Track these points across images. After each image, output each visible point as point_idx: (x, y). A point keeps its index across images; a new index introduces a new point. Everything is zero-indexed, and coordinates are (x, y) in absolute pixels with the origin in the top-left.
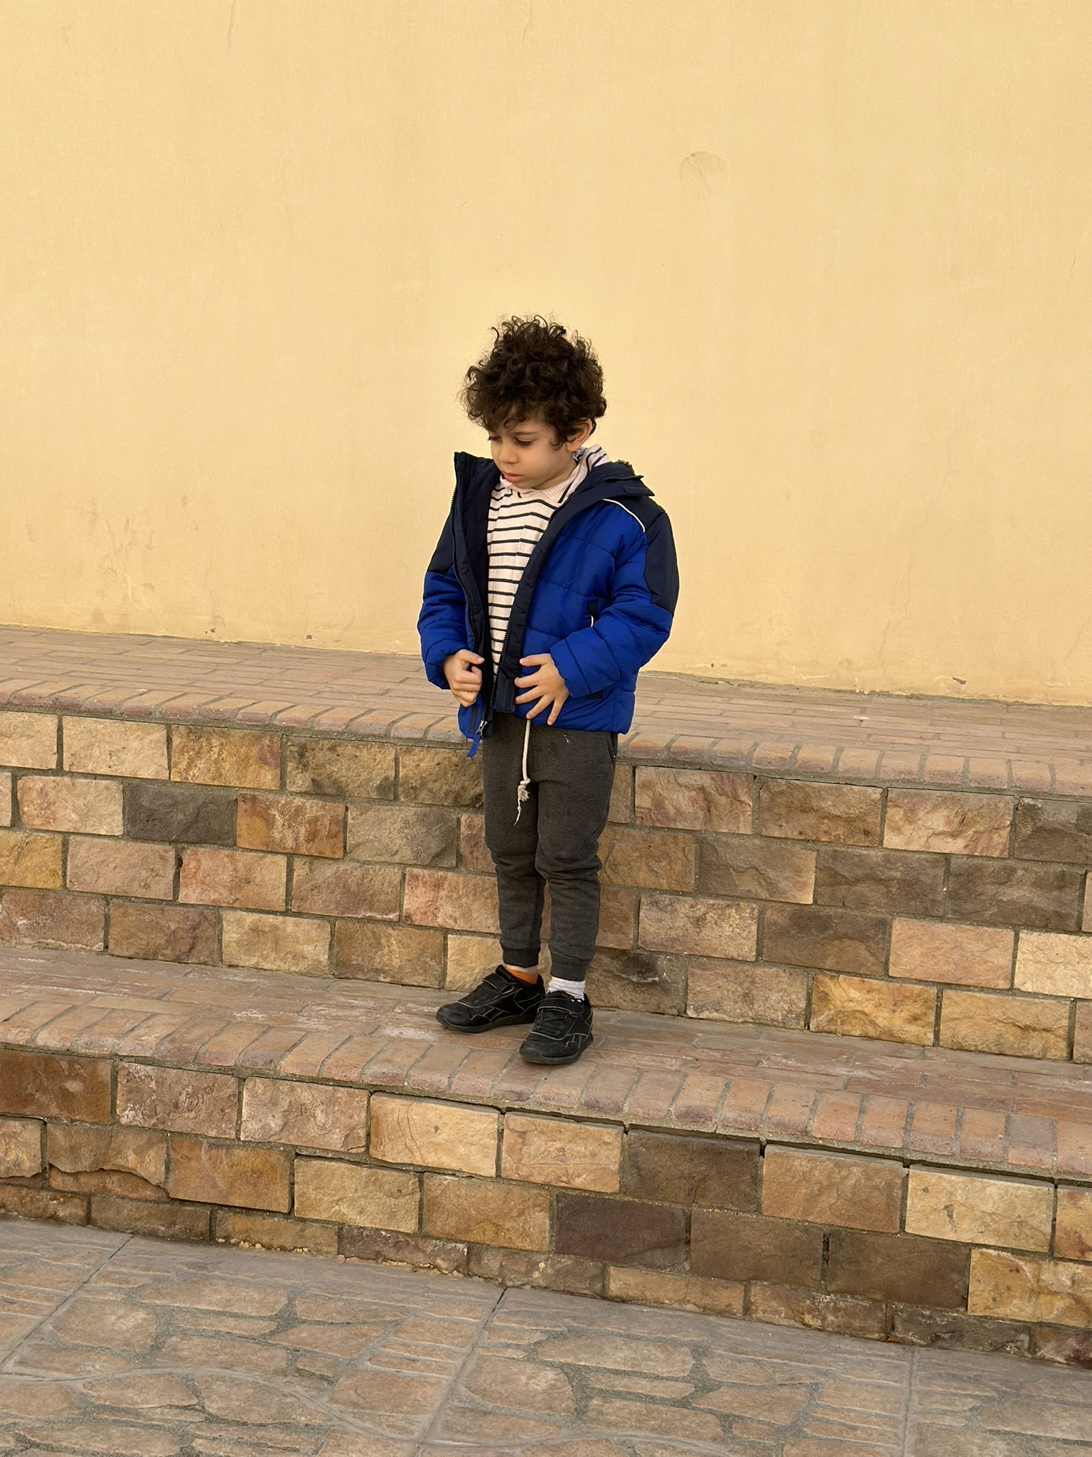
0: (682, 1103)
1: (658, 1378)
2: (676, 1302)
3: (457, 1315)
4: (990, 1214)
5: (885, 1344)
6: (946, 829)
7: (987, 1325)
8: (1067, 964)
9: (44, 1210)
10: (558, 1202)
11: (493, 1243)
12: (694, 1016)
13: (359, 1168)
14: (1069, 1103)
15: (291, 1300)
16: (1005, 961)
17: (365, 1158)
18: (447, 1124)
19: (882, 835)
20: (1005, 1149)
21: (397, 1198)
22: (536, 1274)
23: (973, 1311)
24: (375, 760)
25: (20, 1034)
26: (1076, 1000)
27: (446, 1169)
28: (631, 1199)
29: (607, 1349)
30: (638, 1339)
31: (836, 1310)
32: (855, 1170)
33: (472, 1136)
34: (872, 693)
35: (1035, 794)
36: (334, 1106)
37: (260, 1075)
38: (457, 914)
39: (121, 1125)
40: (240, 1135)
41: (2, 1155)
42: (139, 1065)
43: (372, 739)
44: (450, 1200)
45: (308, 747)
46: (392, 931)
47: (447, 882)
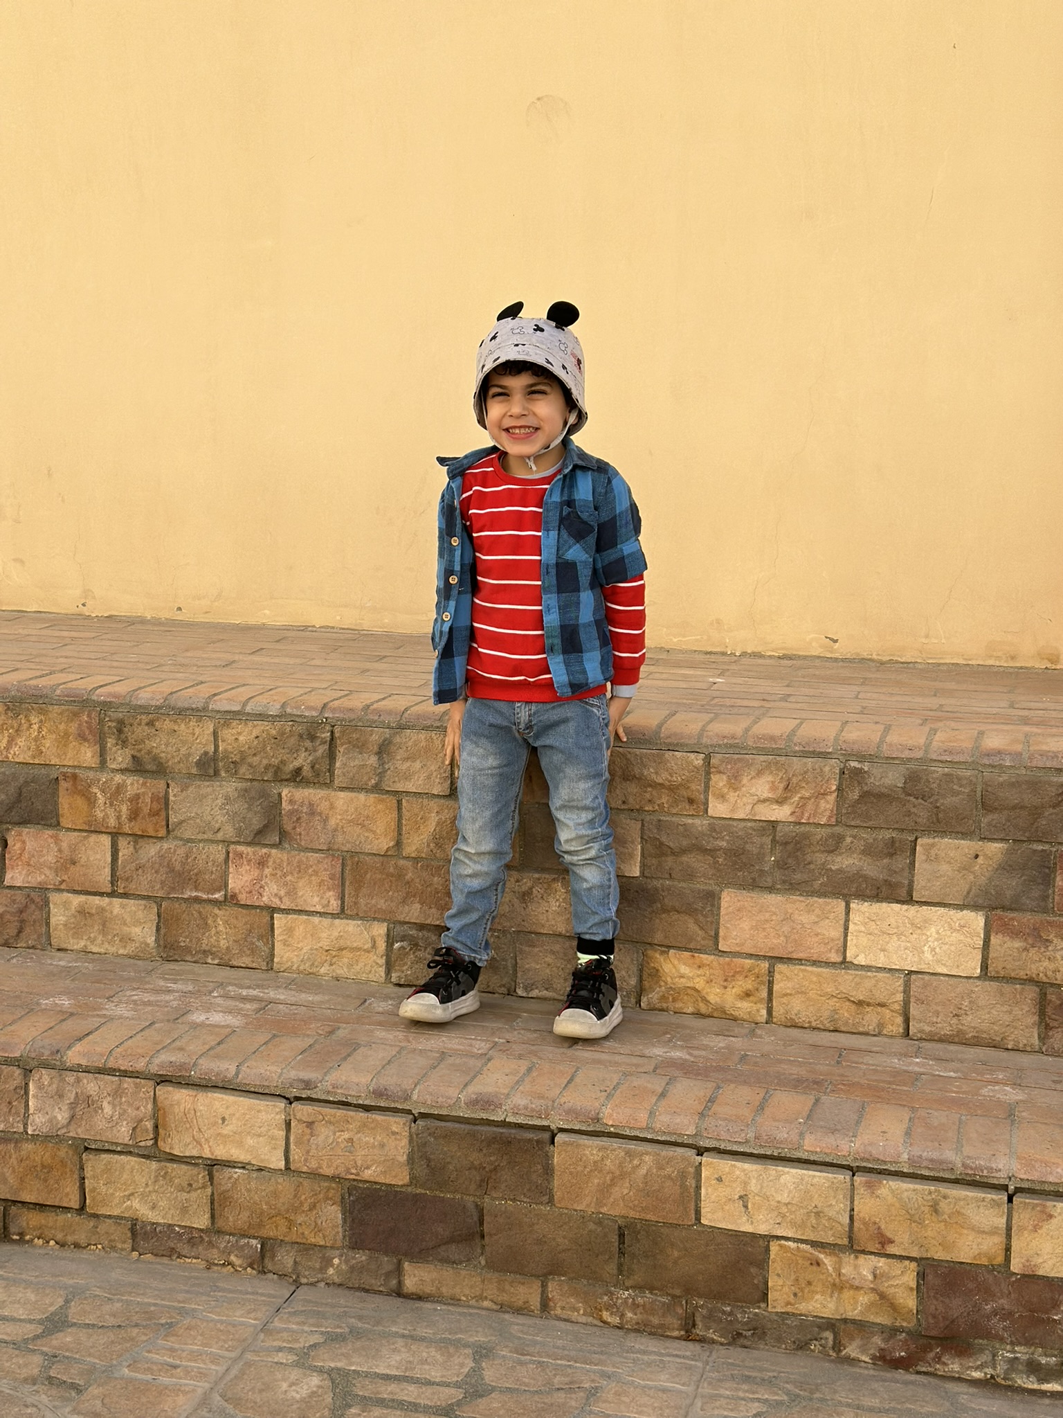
0: (473, 1090)
1: (429, 1383)
2: (473, 1298)
3: (239, 1316)
4: (787, 1204)
5: (684, 1343)
6: (770, 795)
7: (789, 1322)
8: (899, 935)
10: (350, 1195)
11: (286, 1239)
12: (524, 995)
13: (148, 1162)
14: (890, 1083)
15: (67, 1301)
16: (836, 933)
17: (154, 1153)
18: (234, 1115)
19: (706, 803)
20: (801, 1135)
21: (189, 1192)
22: (331, 1271)
23: (775, 1307)
24: (194, 734)
26: (911, 972)
27: (236, 1162)
28: (423, 1191)
29: (384, 1351)
30: (423, 1339)
31: (635, 1306)
32: (647, 1158)
33: (260, 1128)
34: (744, 654)
35: (861, 758)
36: (121, 1097)
37: (46, 1065)
38: (282, 893)
40: (28, 1129)
43: (190, 712)
44: (241, 1194)
45: (126, 722)
46: (218, 911)
47: (271, 860)
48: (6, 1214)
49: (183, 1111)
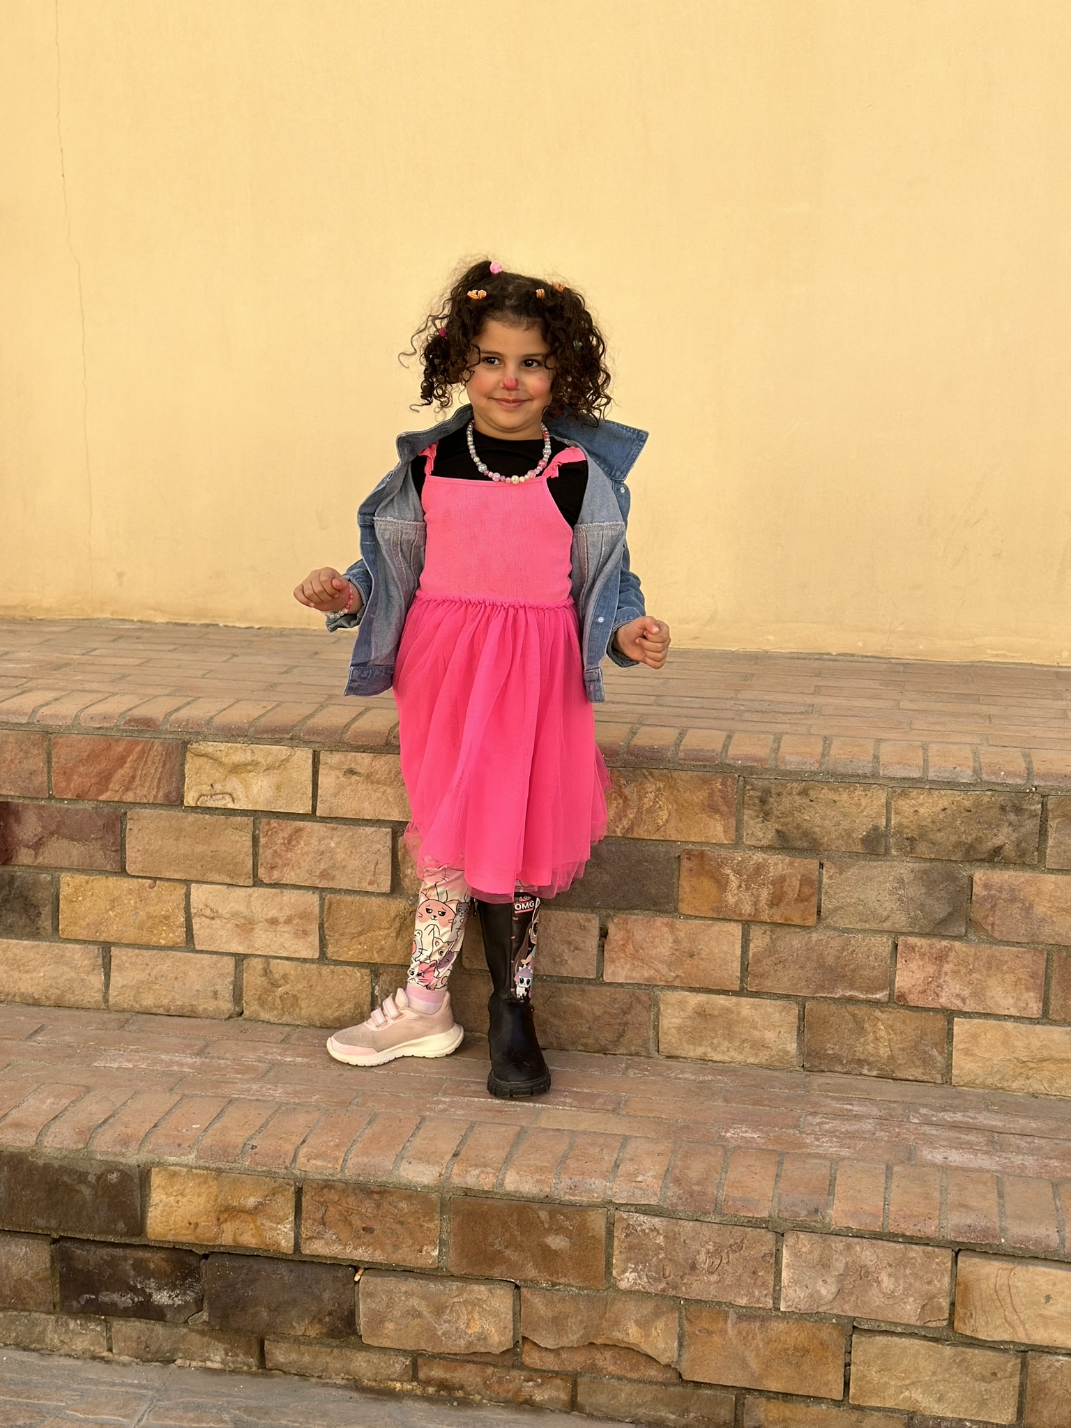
9: (517, 1393)
13: (940, 1346)
17: (948, 1336)
18: (1063, 1292)
21: (990, 1382)
24: (860, 806)
25: (483, 1176)
36: (905, 1267)
37: (804, 1228)
38: (966, 993)
39: (619, 1290)
40: (779, 1304)
41: (463, 1327)
42: (642, 1216)
43: (856, 780)
44: (1061, 1385)
45: (773, 791)
46: (880, 1014)
47: (953, 954)
48: (739, 1405)
49: (993, 1287)
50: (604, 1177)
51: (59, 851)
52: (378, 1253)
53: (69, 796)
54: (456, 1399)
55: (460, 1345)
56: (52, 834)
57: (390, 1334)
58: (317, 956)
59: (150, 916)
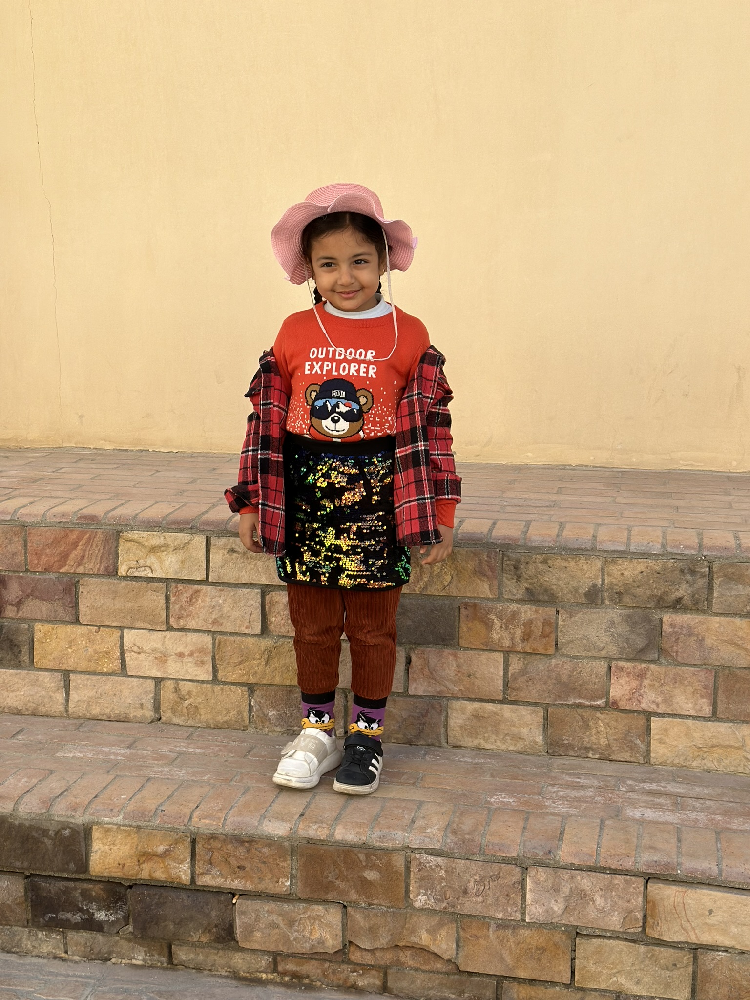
9: (346, 980)
13: (637, 946)
17: (642, 937)
21: (672, 971)
24: (583, 570)
25: (320, 829)
27: (719, 946)
36: (612, 892)
37: (541, 864)
38: (659, 700)
39: (415, 908)
40: (525, 917)
41: (307, 934)
42: (429, 856)
43: (580, 552)
44: (721, 973)
45: (523, 560)
46: (600, 715)
47: (649, 674)
48: (499, 988)
49: (673, 904)
50: (404, 830)
51: (34, 607)
52: (248, 883)
53: (40, 570)
54: (304, 985)
55: (306, 947)
56: (28, 596)
57: (258, 940)
58: (211, 678)
59: (96, 652)
